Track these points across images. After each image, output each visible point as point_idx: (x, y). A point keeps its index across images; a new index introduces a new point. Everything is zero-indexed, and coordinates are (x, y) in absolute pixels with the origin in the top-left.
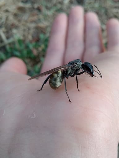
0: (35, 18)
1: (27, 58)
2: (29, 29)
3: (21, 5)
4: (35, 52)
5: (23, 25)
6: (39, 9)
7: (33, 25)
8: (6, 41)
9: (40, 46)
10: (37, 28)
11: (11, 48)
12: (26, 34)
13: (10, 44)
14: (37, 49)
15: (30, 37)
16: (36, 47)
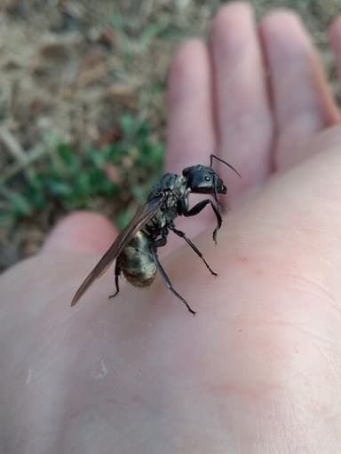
0: (99, 71)
1: (92, 196)
2: (86, 108)
3: (50, 39)
4: (114, 175)
5: (68, 99)
6: (106, 43)
7: (94, 95)
8: (24, 158)
9: (125, 153)
10: (109, 100)
11: (41, 177)
12: (79, 124)
13: (36, 163)
14: (119, 164)
15: (93, 132)
16: (114, 158)
